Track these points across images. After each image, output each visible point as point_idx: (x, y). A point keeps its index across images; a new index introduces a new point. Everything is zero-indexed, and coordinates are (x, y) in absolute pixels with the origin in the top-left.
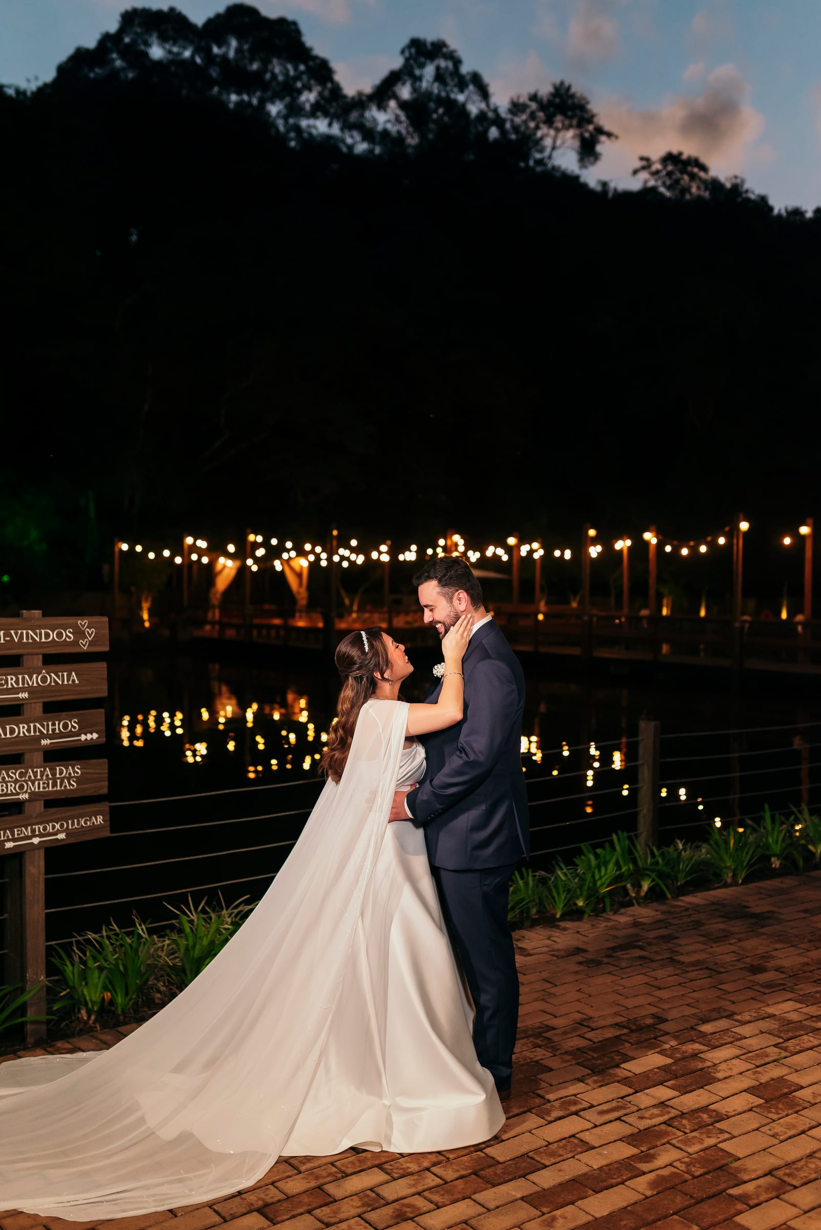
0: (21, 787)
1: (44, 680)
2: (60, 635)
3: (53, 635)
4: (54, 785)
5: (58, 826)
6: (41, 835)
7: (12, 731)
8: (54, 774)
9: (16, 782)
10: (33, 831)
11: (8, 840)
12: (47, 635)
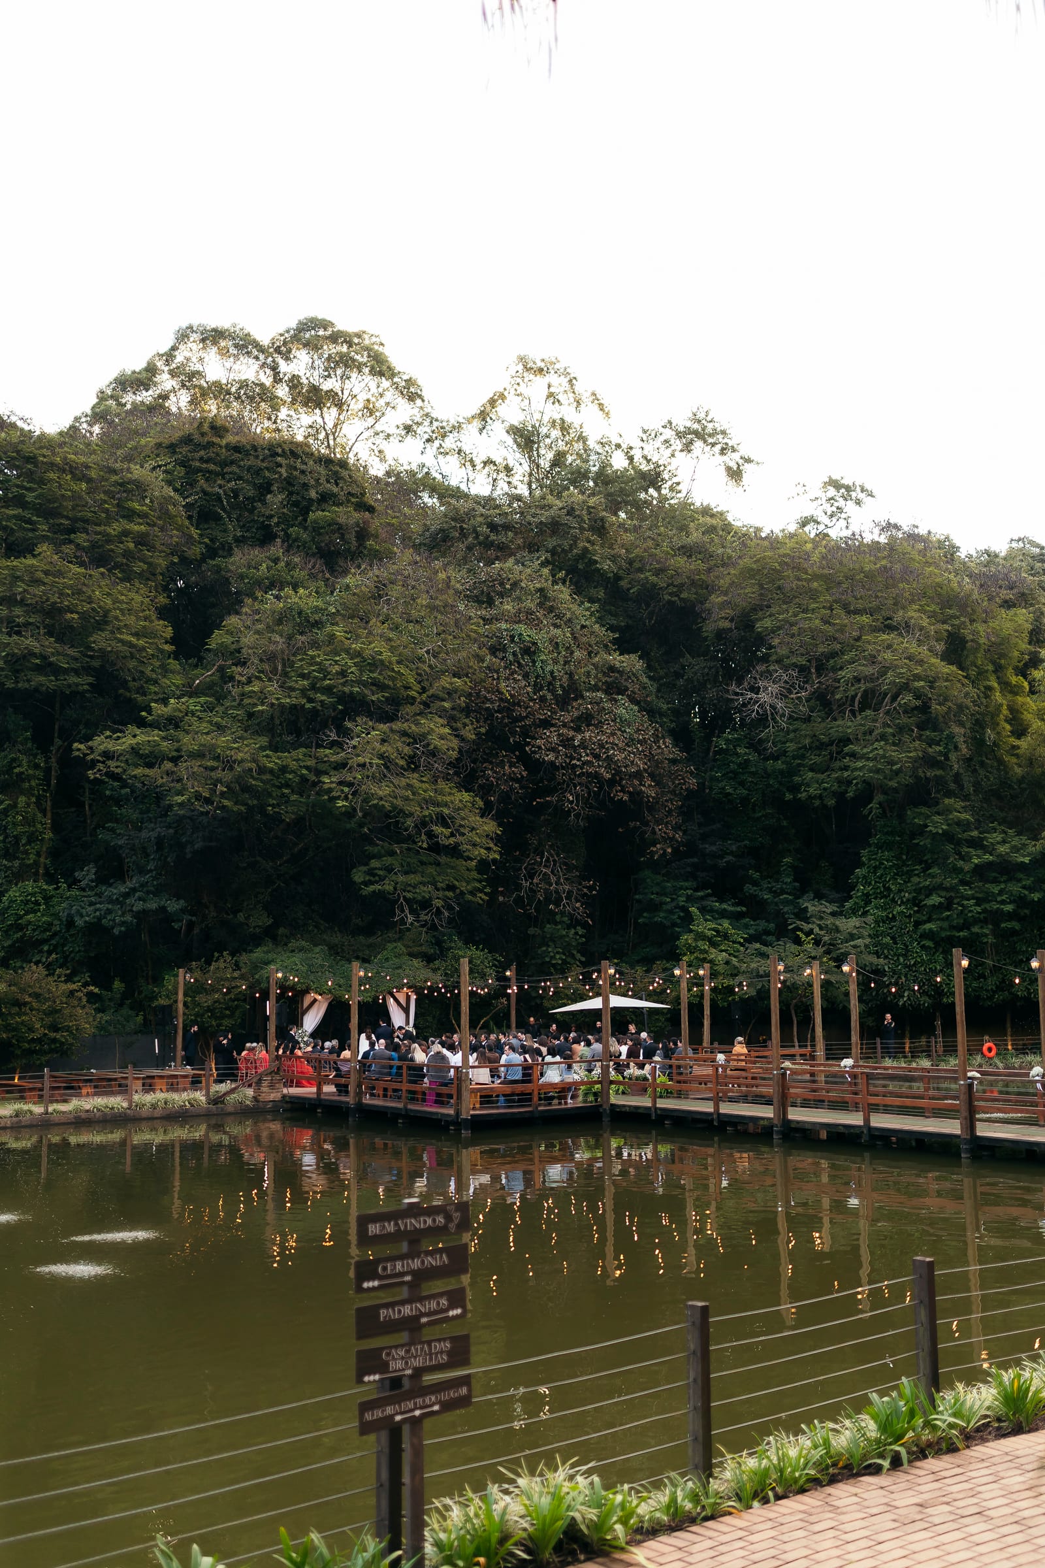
0: (407, 1363)
1: (423, 1262)
2: (434, 1220)
3: (429, 1221)
4: (431, 1359)
5: (433, 1398)
6: (421, 1408)
7: (400, 1311)
8: (430, 1349)
9: (403, 1358)
10: (415, 1404)
11: (397, 1414)
12: (425, 1222)
